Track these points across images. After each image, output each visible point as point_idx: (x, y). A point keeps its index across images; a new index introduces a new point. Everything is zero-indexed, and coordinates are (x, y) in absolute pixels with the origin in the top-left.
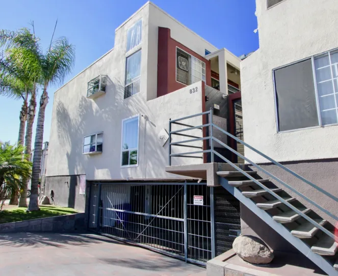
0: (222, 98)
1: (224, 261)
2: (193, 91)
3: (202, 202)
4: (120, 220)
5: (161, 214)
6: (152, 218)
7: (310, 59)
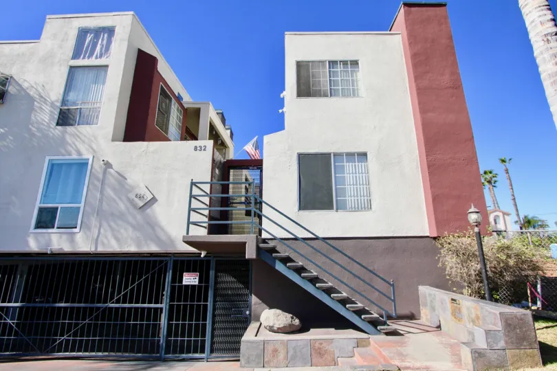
0: (220, 162)
1: (256, 336)
2: (198, 148)
3: (197, 280)
4: (9, 321)
5: (118, 302)
6: (98, 308)
7: (330, 154)
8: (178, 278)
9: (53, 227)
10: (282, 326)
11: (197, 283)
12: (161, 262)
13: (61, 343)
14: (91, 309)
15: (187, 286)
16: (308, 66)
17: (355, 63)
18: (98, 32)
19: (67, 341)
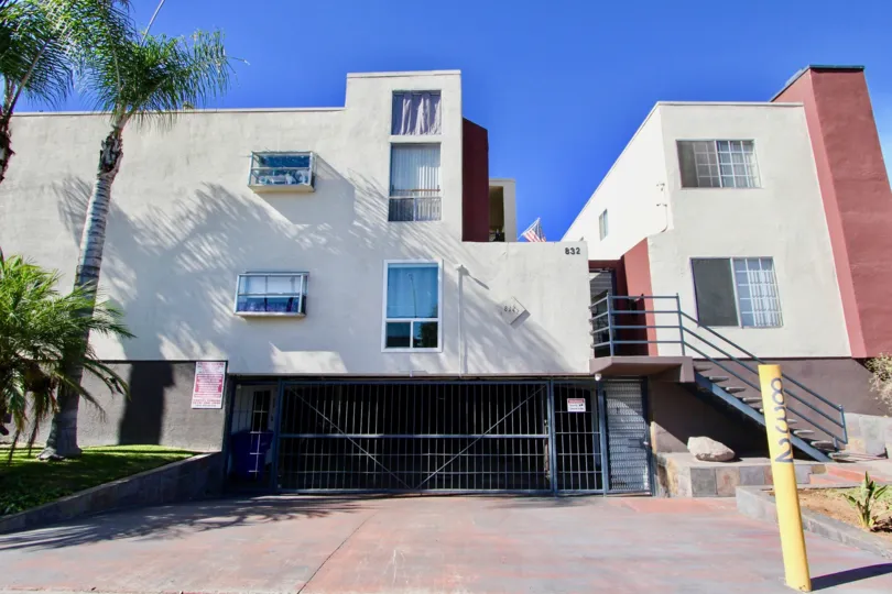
2: (571, 251)
3: (584, 407)
4: (367, 454)
5: (494, 432)
6: (471, 440)
7: (729, 259)
8: (561, 405)
9: (409, 346)
10: (719, 454)
11: (584, 410)
12: (538, 386)
13: (432, 479)
14: (463, 440)
15: (573, 414)
16: (691, 146)
17: (749, 144)
18: (416, 96)
19: (440, 476)
